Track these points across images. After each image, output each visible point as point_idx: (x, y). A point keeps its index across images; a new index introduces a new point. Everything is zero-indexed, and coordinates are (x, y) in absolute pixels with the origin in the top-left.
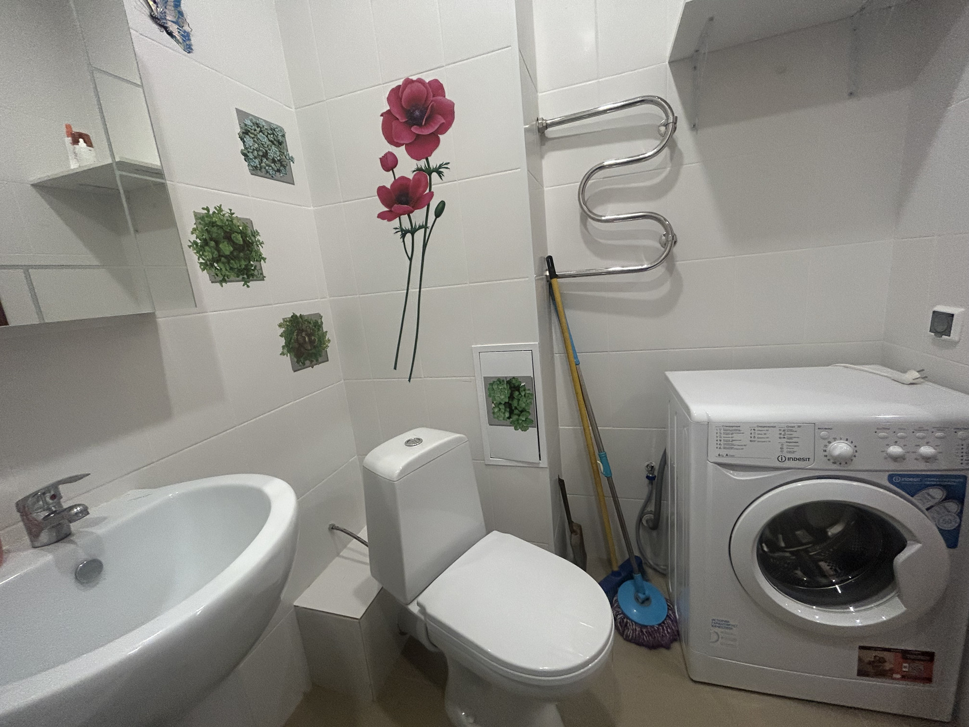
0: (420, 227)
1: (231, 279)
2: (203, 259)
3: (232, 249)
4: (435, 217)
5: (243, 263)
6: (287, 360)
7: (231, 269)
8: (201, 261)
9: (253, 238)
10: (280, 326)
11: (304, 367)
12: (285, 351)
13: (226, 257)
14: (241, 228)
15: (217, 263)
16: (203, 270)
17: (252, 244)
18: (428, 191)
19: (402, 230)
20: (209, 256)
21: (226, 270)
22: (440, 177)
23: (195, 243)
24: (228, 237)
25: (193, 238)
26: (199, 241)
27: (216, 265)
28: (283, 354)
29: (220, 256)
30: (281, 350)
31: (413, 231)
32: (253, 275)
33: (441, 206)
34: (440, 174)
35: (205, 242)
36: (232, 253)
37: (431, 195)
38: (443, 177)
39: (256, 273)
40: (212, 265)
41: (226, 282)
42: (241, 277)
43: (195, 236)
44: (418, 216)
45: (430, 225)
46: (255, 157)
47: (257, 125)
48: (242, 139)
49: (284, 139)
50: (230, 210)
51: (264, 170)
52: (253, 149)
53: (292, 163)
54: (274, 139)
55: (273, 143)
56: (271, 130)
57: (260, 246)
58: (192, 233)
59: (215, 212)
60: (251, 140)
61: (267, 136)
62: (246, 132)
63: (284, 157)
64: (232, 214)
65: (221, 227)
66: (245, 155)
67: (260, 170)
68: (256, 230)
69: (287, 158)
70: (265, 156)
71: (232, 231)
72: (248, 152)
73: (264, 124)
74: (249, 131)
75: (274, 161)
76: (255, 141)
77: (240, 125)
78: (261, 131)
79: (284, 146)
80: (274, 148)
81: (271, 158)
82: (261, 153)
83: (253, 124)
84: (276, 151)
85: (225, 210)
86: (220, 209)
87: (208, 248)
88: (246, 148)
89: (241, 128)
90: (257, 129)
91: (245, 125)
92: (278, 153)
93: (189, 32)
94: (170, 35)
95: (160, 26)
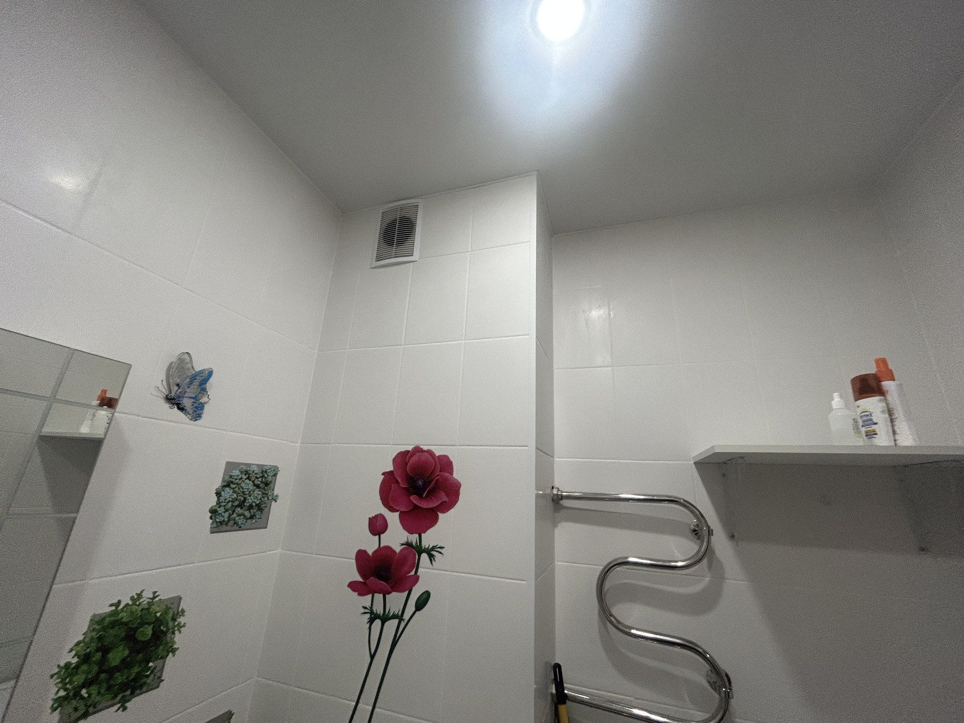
0: (394, 617)
1: (99, 708)
2: (66, 690)
3: (126, 653)
4: (414, 609)
5: (134, 672)
7: (108, 688)
8: (61, 693)
9: (171, 624)
13: (110, 671)
14: (158, 615)
15: (88, 688)
16: (55, 709)
17: (165, 633)
18: (413, 573)
19: (372, 612)
20: (78, 680)
21: (98, 694)
22: (431, 561)
23: (67, 666)
24: (129, 637)
25: (67, 658)
26: (74, 660)
27: (83, 692)
29: (99, 673)
31: (385, 619)
32: (142, 687)
33: (424, 597)
34: (431, 557)
35: (86, 659)
36: (124, 659)
37: (416, 579)
38: (433, 562)
39: (149, 680)
40: (77, 694)
41: (85, 715)
42: (120, 696)
43: (73, 653)
44: (395, 600)
45: (406, 616)
46: (226, 510)
47: (247, 472)
48: (218, 494)
49: (274, 477)
50: (155, 593)
51: (232, 522)
52: (229, 501)
53: (273, 503)
54: (262, 482)
55: (258, 486)
56: (262, 473)
57: (177, 633)
58: (71, 650)
59: (127, 605)
60: (232, 491)
61: (253, 482)
62: (228, 486)
63: (266, 499)
64: (154, 597)
65: (126, 624)
66: (213, 512)
67: (226, 524)
68: (182, 610)
69: (270, 498)
70: (241, 505)
71: (142, 624)
72: (220, 507)
73: (256, 469)
74: (232, 482)
75: (250, 507)
76: (234, 492)
77: (224, 478)
78: (248, 478)
79: (272, 485)
80: (257, 492)
81: (248, 505)
82: (237, 503)
83: (242, 472)
84: (258, 495)
85: (147, 595)
86: (140, 596)
87: (84, 667)
88: (219, 503)
89: (223, 481)
90: (244, 477)
91: (231, 476)
92: (260, 496)
93: (206, 403)
94: (181, 409)
95: (173, 404)
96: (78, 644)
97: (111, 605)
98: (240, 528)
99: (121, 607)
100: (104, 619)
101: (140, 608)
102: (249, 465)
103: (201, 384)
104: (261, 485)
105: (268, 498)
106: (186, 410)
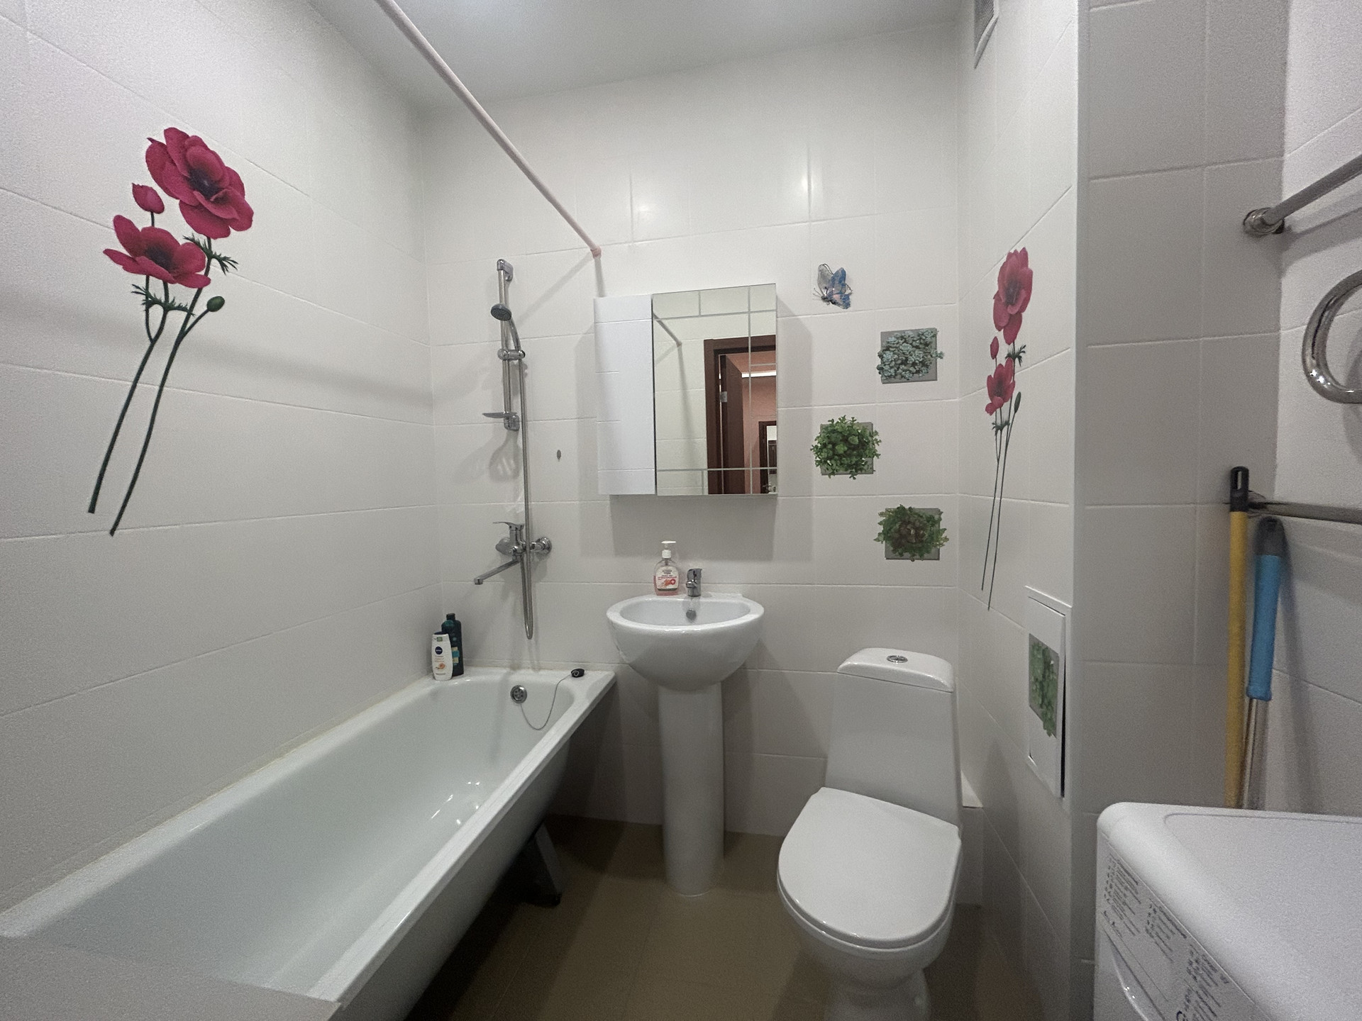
0: (1006, 424)
1: (839, 472)
3: (846, 448)
4: (1014, 412)
5: (854, 460)
6: (882, 547)
7: (841, 464)
8: (818, 459)
9: (870, 438)
10: (881, 514)
11: (901, 557)
12: (881, 538)
13: (839, 455)
14: (860, 431)
15: (830, 460)
16: (817, 466)
17: (868, 443)
18: (1012, 380)
19: (996, 426)
20: (824, 455)
21: (837, 465)
22: (1020, 363)
23: (816, 447)
24: (845, 440)
25: (816, 443)
26: (819, 445)
27: (828, 462)
28: (877, 540)
29: (834, 454)
30: (877, 536)
31: (1002, 428)
32: (861, 469)
33: (1018, 398)
34: (1019, 359)
35: (824, 446)
36: (845, 452)
37: (1014, 384)
39: (865, 467)
40: (826, 462)
41: (833, 474)
42: (849, 471)
43: (817, 441)
44: (1006, 409)
45: (1011, 421)
46: (891, 368)
47: (902, 337)
48: (881, 356)
49: (934, 339)
50: (853, 418)
51: (899, 376)
52: (892, 361)
53: (939, 359)
54: (921, 343)
55: (917, 347)
56: (919, 336)
57: (876, 444)
58: (816, 440)
59: (838, 422)
60: (892, 353)
61: (911, 344)
62: (888, 349)
63: (929, 357)
64: (853, 421)
65: (841, 433)
66: (880, 369)
67: (894, 377)
68: (876, 432)
69: (934, 356)
70: (905, 362)
71: (850, 434)
72: (885, 365)
73: (911, 333)
74: (891, 347)
75: (914, 364)
76: (894, 354)
77: (882, 344)
78: (905, 342)
79: (933, 345)
80: (917, 352)
81: (911, 362)
82: (899, 362)
83: (897, 338)
84: (920, 354)
85: (848, 419)
86: (844, 418)
87: (825, 450)
88: (883, 362)
89: (882, 346)
90: (901, 342)
91: (888, 342)
92: (921, 356)
93: (850, 294)
94: (834, 303)
95: (828, 301)
96: (818, 437)
97: (829, 421)
98: (908, 380)
99: (835, 422)
100: (827, 427)
101: (846, 426)
102: (904, 332)
103: (840, 282)
104: (921, 346)
105: (931, 356)
106: (838, 303)
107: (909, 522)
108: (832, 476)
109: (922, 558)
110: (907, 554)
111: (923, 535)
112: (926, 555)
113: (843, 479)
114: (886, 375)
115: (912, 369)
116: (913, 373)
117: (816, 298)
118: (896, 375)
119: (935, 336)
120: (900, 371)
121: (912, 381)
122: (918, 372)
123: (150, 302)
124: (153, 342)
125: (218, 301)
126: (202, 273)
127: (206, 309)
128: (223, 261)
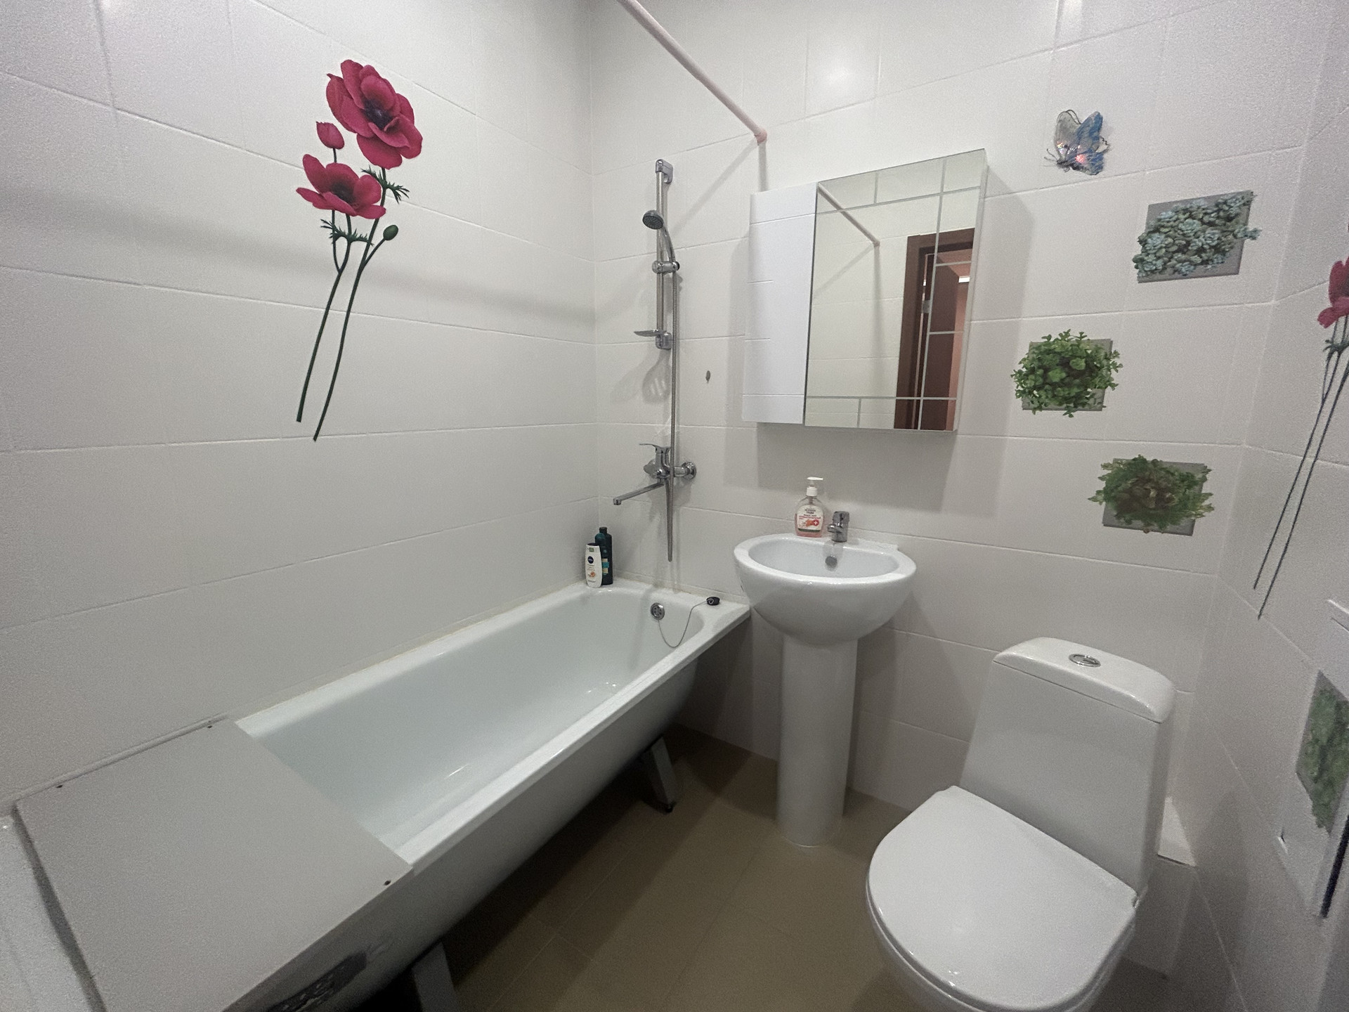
1: (1049, 407)
2: (1022, 387)
3: (1064, 375)
5: (1075, 391)
6: (1100, 509)
7: (1054, 396)
8: (1020, 388)
9: (1105, 362)
10: (1105, 466)
11: (1128, 525)
12: (1101, 497)
13: (1051, 384)
14: (1089, 352)
15: (1037, 391)
16: (1018, 397)
17: (1100, 369)
19: (1332, 345)
20: (1030, 383)
21: (1047, 397)
23: (1020, 372)
24: (1065, 364)
25: (1020, 367)
26: (1024, 370)
27: (1035, 392)
28: (1094, 499)
29: (1044, 384)
30: (1093, 494)
31: (1341, 349)
32: (1084, 405)
35: (1032, 371)
36: (1062, 380)
39: (1091, 401)
40: (1031, 393)
41: (1040, 408)
42: (1065, 405)
43: (1022, 365)
46: (1159, 258)
47: (1185, 211)
48: (1143, 242)
49: (1245, 208)
50: (1081, 333)
52: (1161, 248)
53: (1248, 241)
54: (1218, 217)
55: (1211, 224)
56: (1217, 205)
57: (1113, 370)
58: (1020, 363)
59: (1057, 339)
60: (1163, 236)
61: (1201, 220)
62: (1157, 230)
63: (1231, 237)
64: (1082, 337)
65: (1059, 353)
66: (1139, 261)
68: (1115, 352)
69: (1239, 235)
70: (1183, 249)
71: (1074, 356)
72: (1148, 255)
73: (1203, 204)
74: (1163, 226)
75: (1200, 251)
76: (1167, 236)
77: (1147, 224)
78: (1191, 217)
79: (1241, 219)
80: (1209, 231)
81: (1195, 248)
82: (1175, 248)
83: (1177, 212)
84: (1214, 234)
85: (1075, 334)
86: (1067, 334)
87: (1032, 377)
88: (1145, 251)
89: (1148, 227)
90: (1182, 217)
91: (1159, 220)
92: (1217, 236)
94: (1077, 167)
95: (1067, 166)
96: (1024, 359)
97: (1043, 338)
99: (1052, 340)
100: (1040, 346)
101: (1069, 344)
102: (1191, 201)
103: (1091, 133)
104: (1217, 222)
105: (1235, 236)
106: (1082, 168)
107: (1149, 480)
108: (1037, 412)
109: (1162, 529)
110: (1139, 523)
111: (1170, 499)
112: (1169, 527)
113: (1054, 417)
114: (1146, 269)
115: (1196, 259)
116: (1195, 265)
117: (1048, 163)
118: (1164, 269)
119: (1248, 204)
120: (1173, 262)
121: (1191, 278)
122: (1205, 262)
123: (336, 235)
124: (340, 271)
125: (392, 229)
126: (379, 204)
127: (383, 238)
128: (396, 190)
